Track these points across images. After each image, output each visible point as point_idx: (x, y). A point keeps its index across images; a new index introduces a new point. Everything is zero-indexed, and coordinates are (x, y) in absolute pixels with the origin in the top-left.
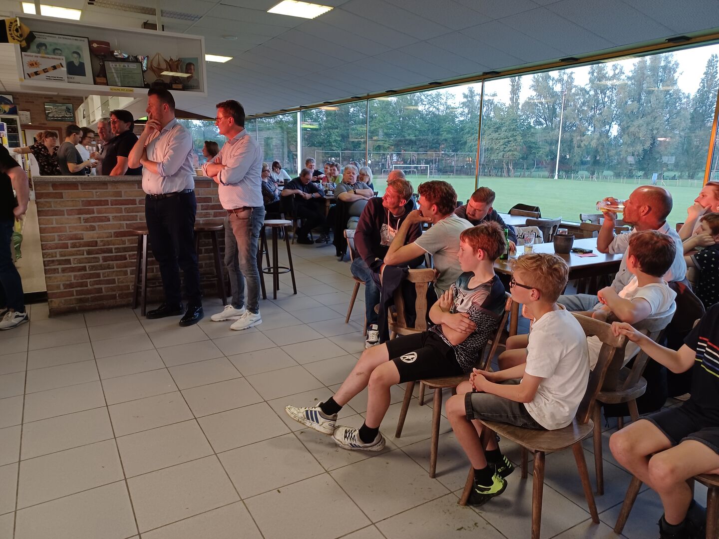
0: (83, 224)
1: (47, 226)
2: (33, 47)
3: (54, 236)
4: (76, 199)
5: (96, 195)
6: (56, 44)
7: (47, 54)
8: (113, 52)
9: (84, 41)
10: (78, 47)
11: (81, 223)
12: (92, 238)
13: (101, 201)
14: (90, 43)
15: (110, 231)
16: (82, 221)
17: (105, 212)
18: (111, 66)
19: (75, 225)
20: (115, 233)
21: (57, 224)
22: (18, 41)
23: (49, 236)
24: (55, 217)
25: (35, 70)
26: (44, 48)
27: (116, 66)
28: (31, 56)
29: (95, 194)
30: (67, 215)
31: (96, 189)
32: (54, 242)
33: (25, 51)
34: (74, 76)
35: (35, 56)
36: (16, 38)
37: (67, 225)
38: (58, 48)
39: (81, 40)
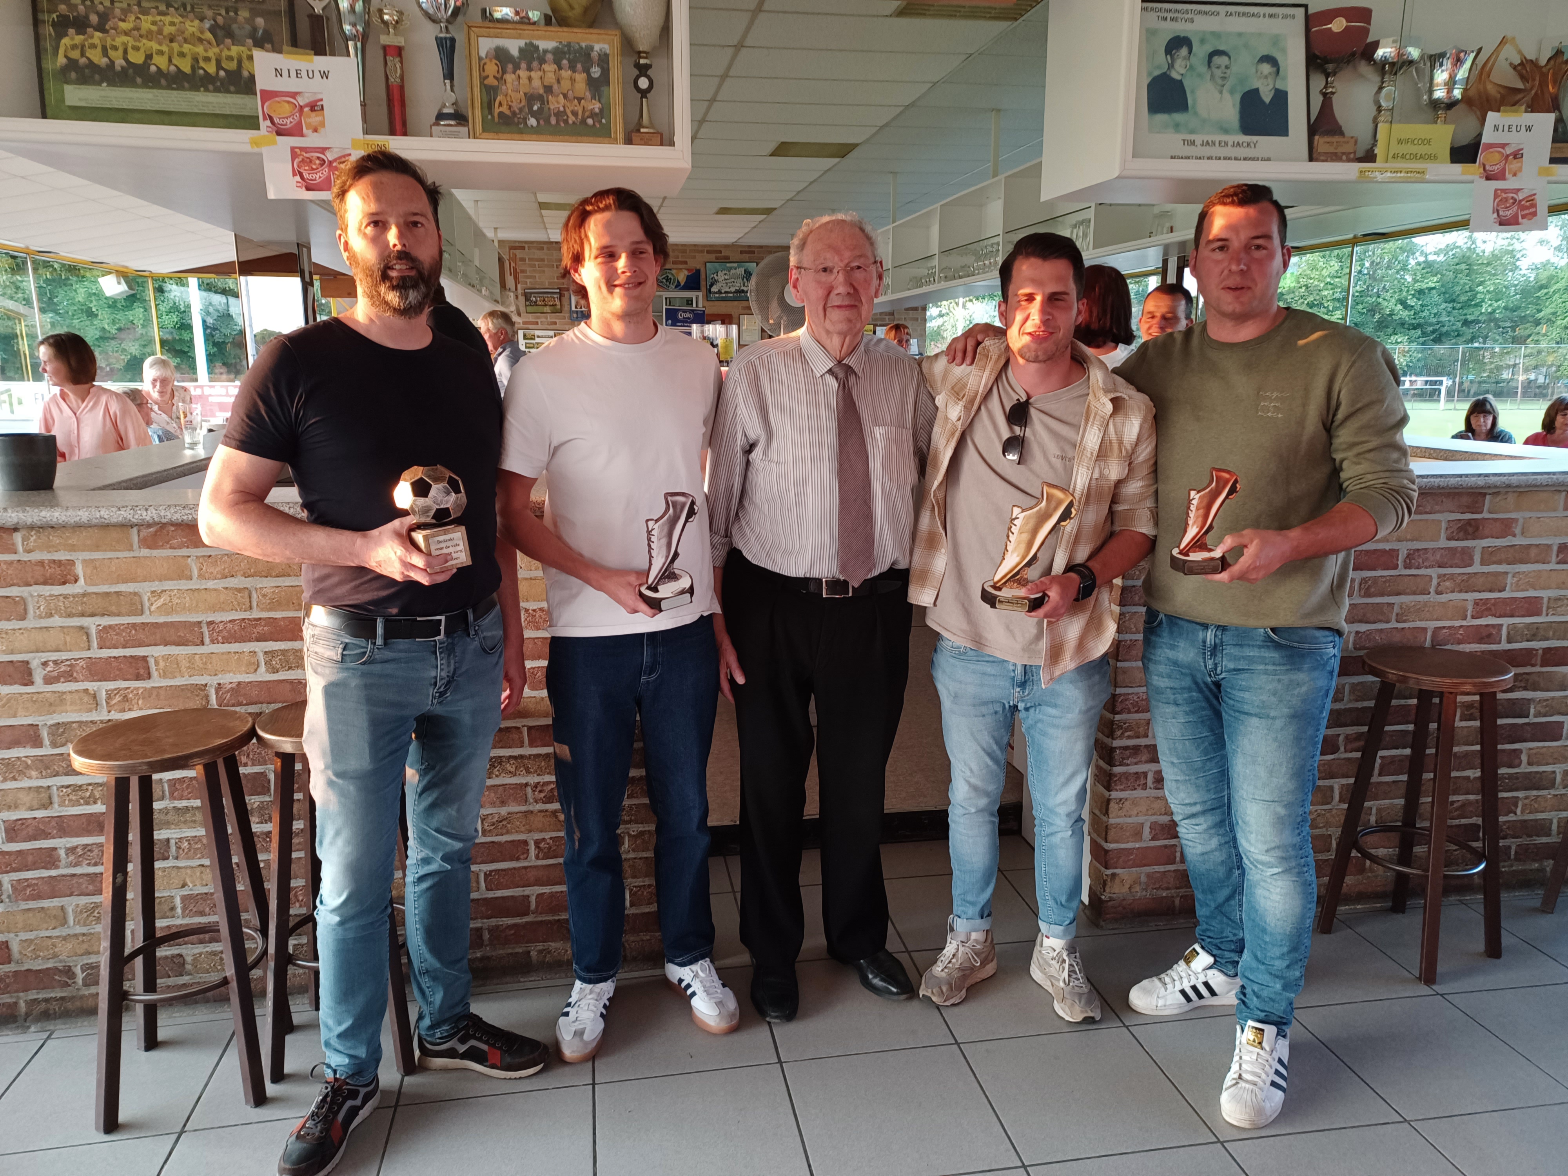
2: (1158, 52)
9: (1293, 17)
14: (1312, 21)
26: (1184, 51)
34: (1255, 138)
38: (1222, 48)
39: (1285, 17)
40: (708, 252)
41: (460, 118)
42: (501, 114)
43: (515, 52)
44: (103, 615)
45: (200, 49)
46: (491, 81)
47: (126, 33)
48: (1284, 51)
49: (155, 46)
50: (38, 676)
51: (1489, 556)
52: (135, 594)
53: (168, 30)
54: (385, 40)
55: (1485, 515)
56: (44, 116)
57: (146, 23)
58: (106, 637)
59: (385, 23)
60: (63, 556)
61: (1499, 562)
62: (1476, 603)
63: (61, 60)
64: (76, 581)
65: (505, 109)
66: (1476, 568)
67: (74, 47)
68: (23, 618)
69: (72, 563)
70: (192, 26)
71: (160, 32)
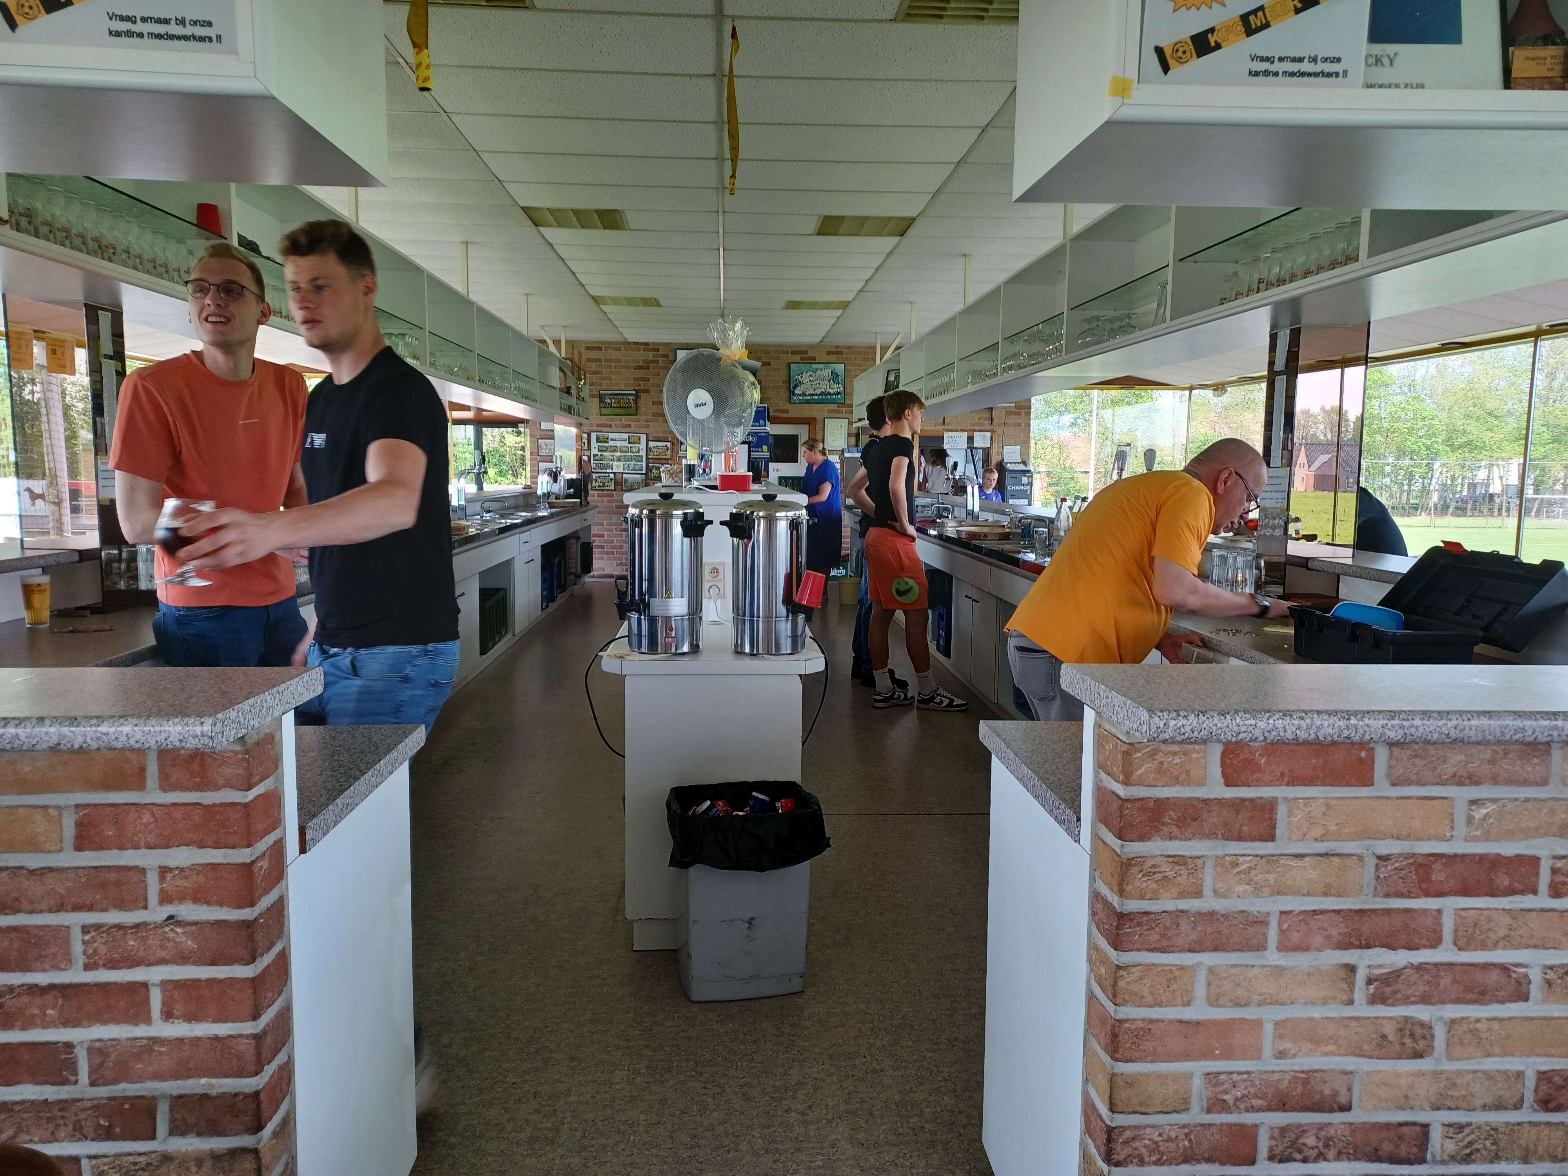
0: (1362, 1009)
1: (1154, 1013)
3: (1191, 1075)
4: (1349, 847)
5: (1470, 820)
11: (1351, 1002)
12: (1404, 1103)
13: (1494, 862)
15: (1513, 1064)
16: (1360, 993)
17: (1508, 942)
19: (1316, 1013)
20: (1543, 1076)
21: (1213, 1001)
23: (1163, 1078)
24: (1209, 959)
29: (1460, 812)
30: (1282, 947)
31: (1474, 780)
32: (1181, 1118)
37: (1270, 1015)
40: (793, 353)
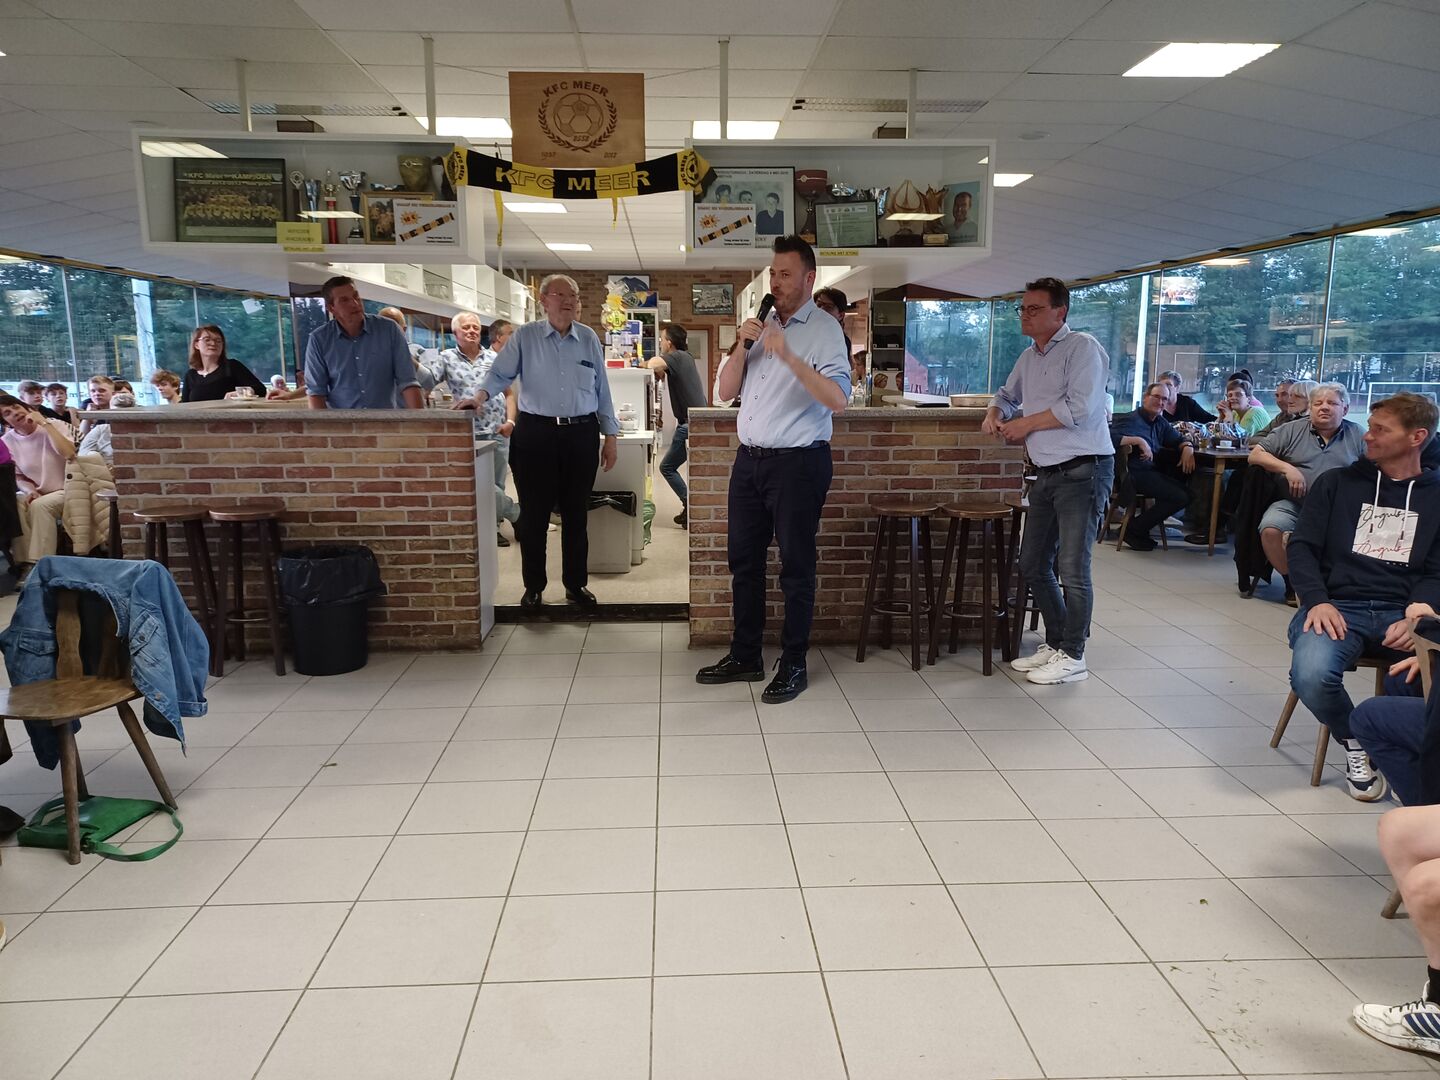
1: (700, 492)
2: (712, 193)
3: (710, 509)
6: (744, 183)
7: (730, 202)
8: (832, 187)
9: (787, 173)
10: (778, 186)
14: (797, 175)
18: (827, 213)
21: (715, 489)
22: (692, 185)
23: (703, 509)
24: (714, 478)
25: (709, 230)
26: (726, 192)
27: (833, 211)
28: (707, 208)
32: (708, 520)
33: (699, 202)
34: (765, 236)
35: (713, 208)
36: (690, 181)
38: (747, 190)
39: (782, 173)
40: (695, 276)
41: (361, 234)
42: (380, 233)
43: (385, 204)
44: (191, 463)
45: (244, 208)
46: (375, 218)
47: (214, 203)
48: (781, 190)
49: (225, 208)
50: (164, 491)
51: (898, 455)
52: (205, 454)
53: (232, 200)
54: (327, 199)
55: (893, 433)
56: (177, 240)
57: (222, 198)
58: (193, 474)
59: (328, 191)
60: (175, 435)
61: (904, 459)
62: (892, 481)
63: (186, 216)
64: (181, 447)
65: (381, 230)
66: (891, 462)
67: (191, 210)
68: (158, 463)
69: (179, 438)
70: (241, 199)
71: (227, 202)
